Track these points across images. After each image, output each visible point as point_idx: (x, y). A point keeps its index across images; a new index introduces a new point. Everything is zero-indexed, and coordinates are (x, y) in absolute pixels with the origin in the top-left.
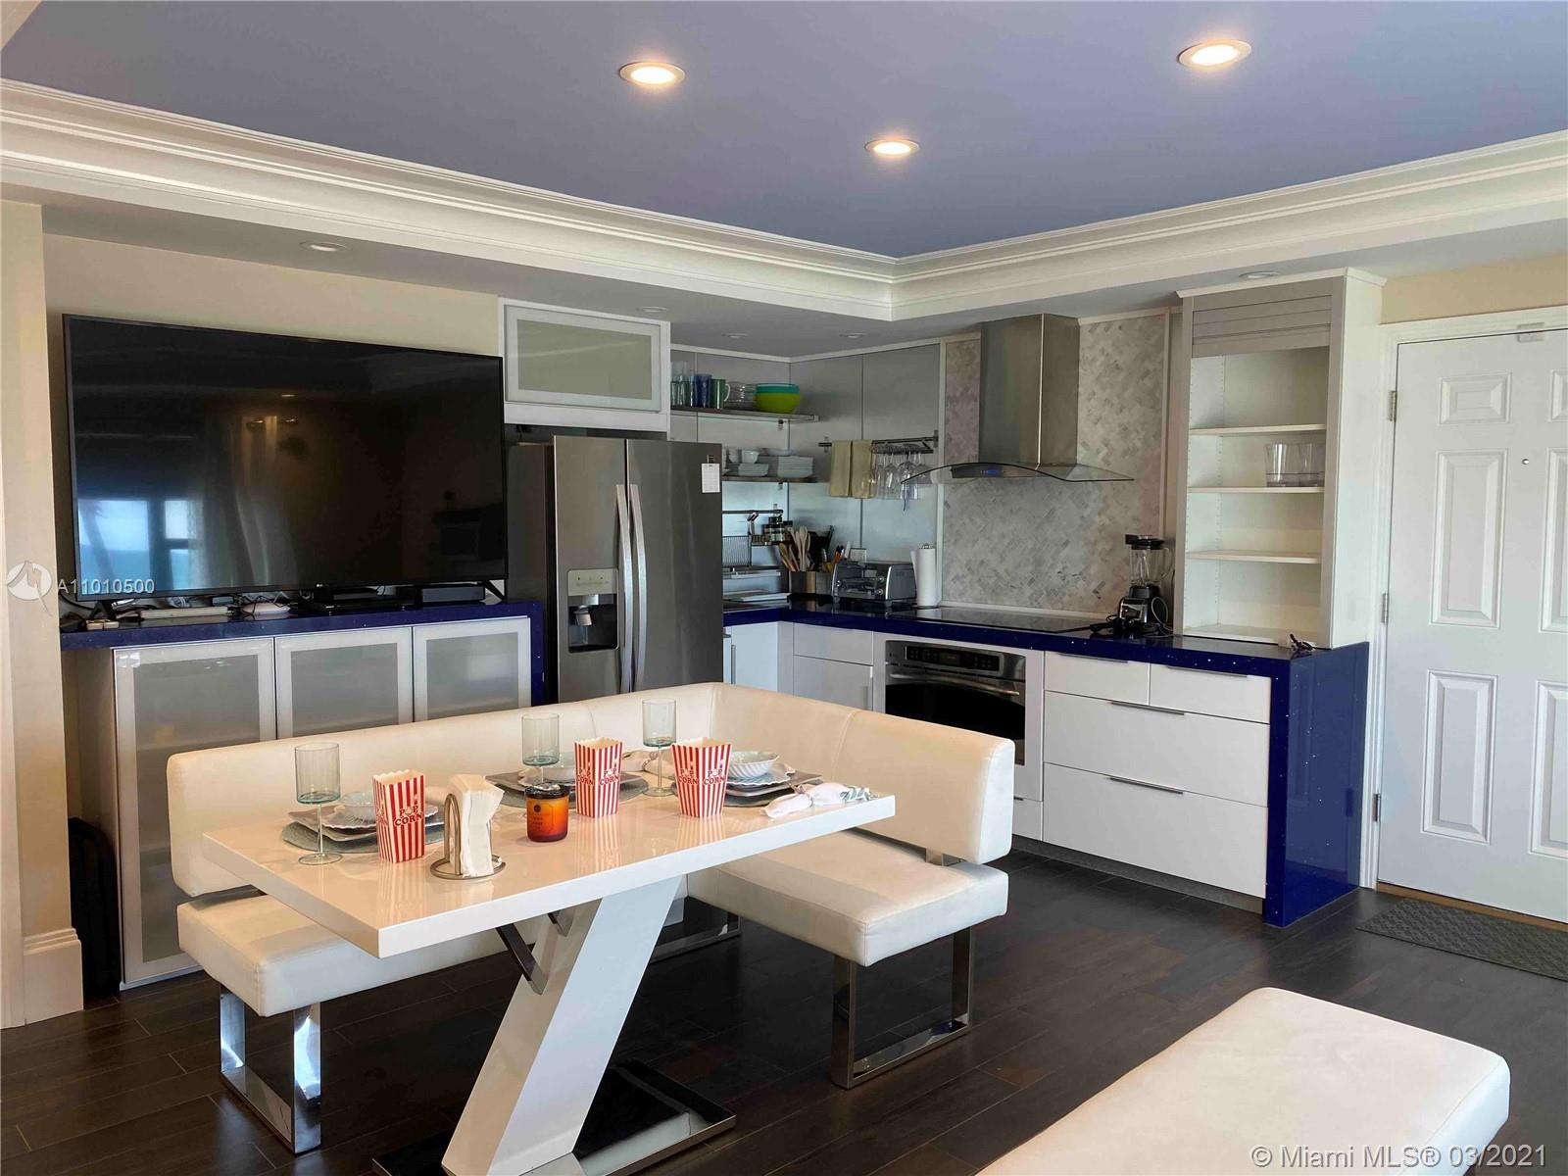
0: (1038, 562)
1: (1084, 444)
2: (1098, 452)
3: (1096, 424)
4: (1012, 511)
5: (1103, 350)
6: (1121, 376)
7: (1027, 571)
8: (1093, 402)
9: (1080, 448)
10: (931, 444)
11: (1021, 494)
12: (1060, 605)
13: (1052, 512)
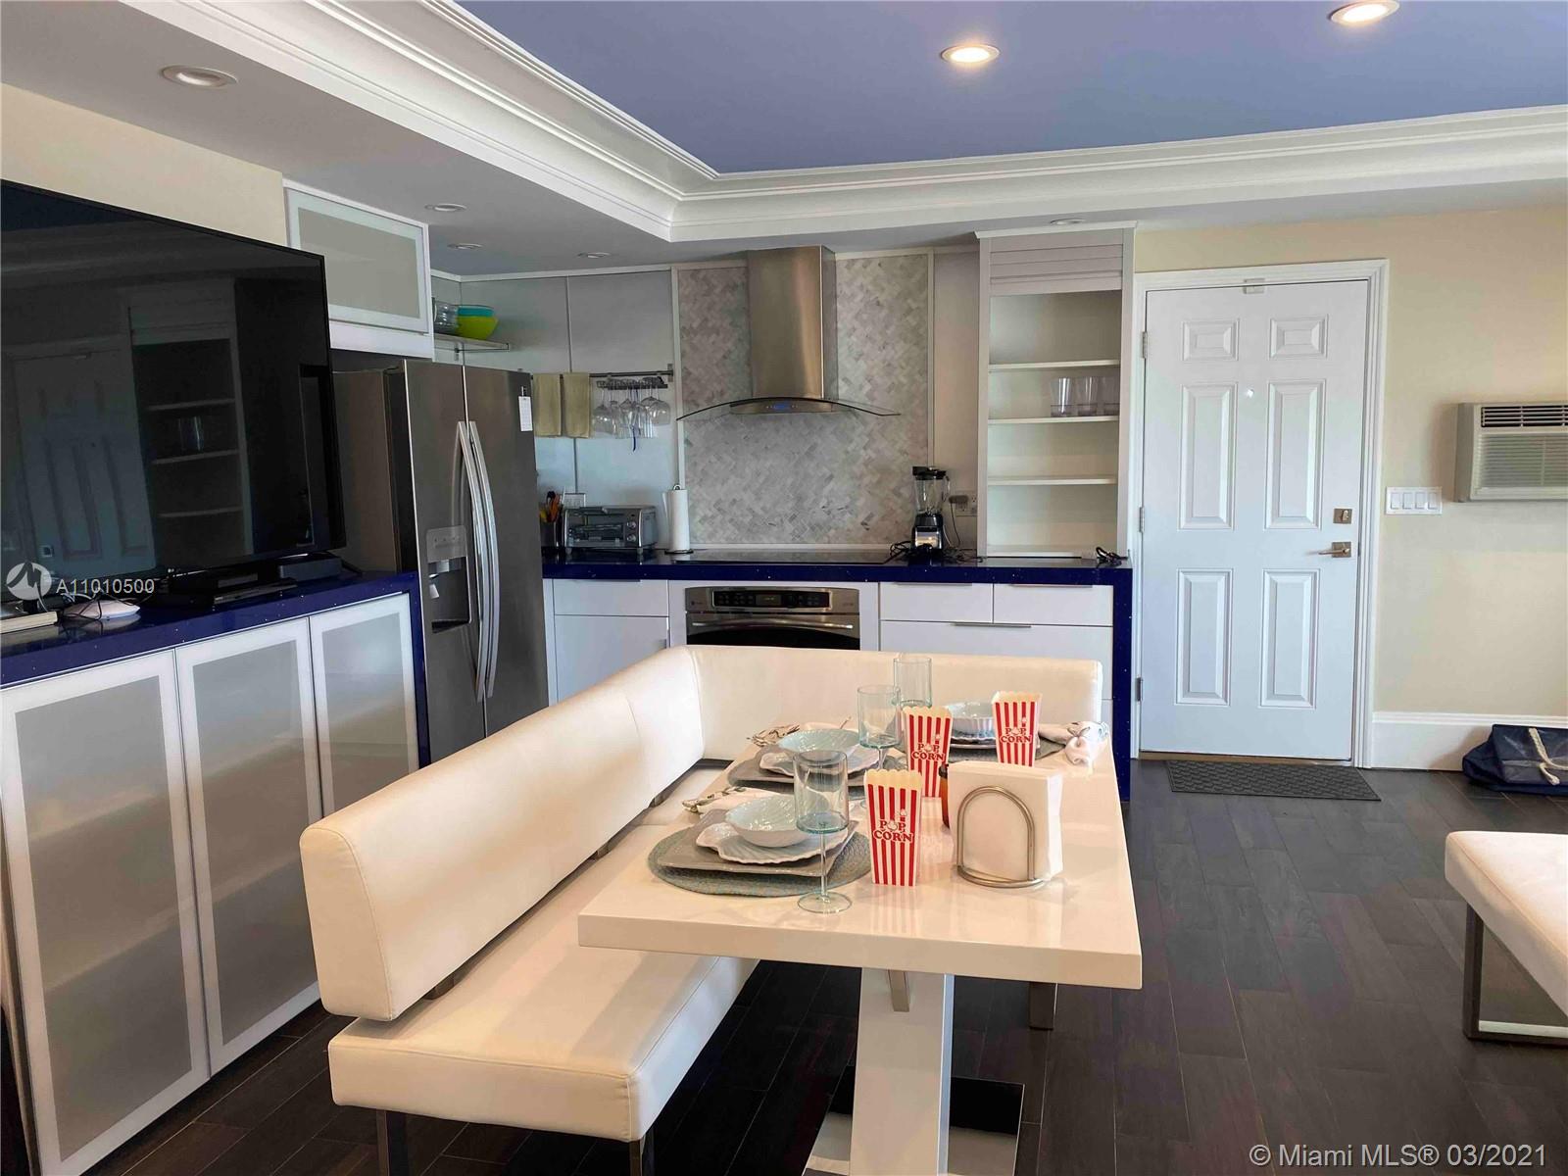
0: (800, 499)
2: (861, 387)
5: (862, 286)
7: (788, 508)
8: (853, 338)
10: (665, 378)
11: (777, 431)
12: (826, 539)
13: (813, 448)
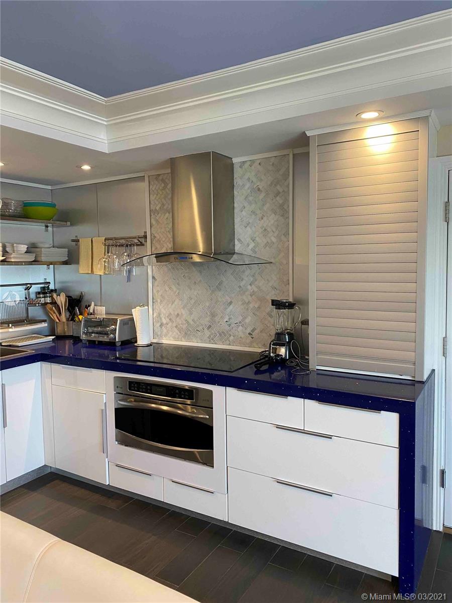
0: (213, 315)
1: (239, 240)
2: (248, 245)
3: (246, 227)
4: (195, 282)
5: (249, 179)
6: (262, 196)
7: (206, 321)
8: (244, 213)
9: (236, 242)
10: (143, 240)
11: (200, 272)
12: (228, 342)
13: (221, 283)
